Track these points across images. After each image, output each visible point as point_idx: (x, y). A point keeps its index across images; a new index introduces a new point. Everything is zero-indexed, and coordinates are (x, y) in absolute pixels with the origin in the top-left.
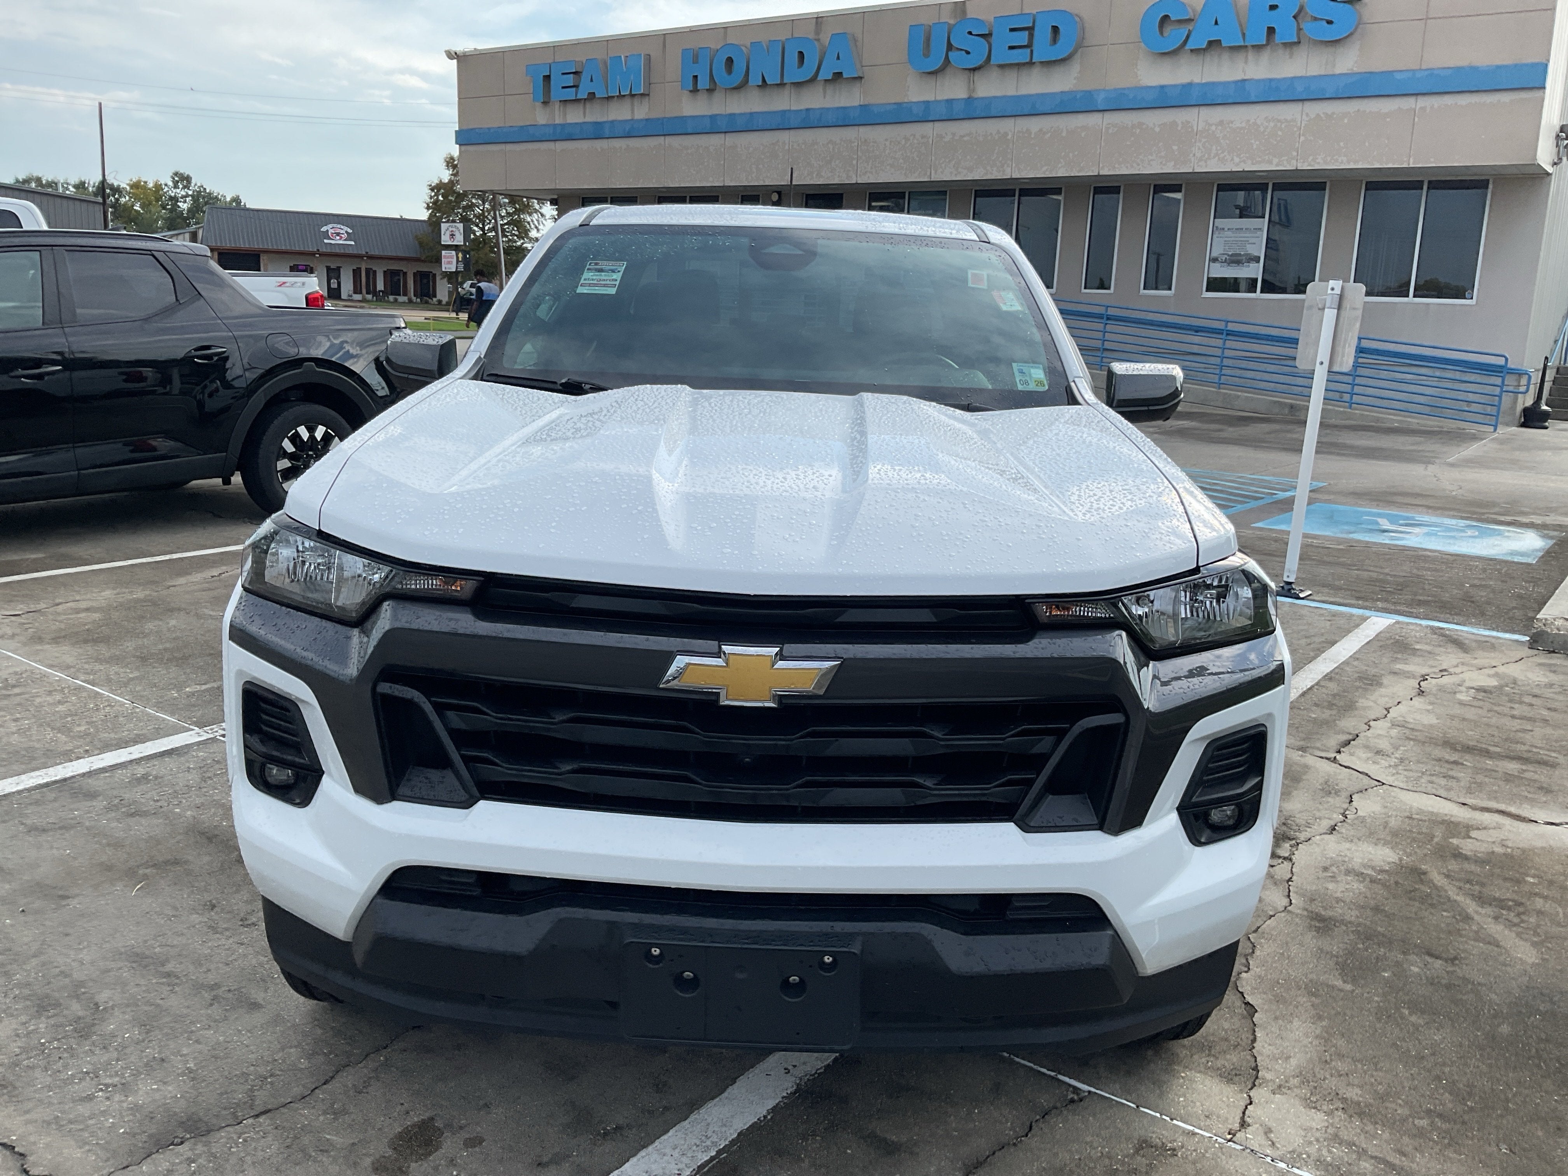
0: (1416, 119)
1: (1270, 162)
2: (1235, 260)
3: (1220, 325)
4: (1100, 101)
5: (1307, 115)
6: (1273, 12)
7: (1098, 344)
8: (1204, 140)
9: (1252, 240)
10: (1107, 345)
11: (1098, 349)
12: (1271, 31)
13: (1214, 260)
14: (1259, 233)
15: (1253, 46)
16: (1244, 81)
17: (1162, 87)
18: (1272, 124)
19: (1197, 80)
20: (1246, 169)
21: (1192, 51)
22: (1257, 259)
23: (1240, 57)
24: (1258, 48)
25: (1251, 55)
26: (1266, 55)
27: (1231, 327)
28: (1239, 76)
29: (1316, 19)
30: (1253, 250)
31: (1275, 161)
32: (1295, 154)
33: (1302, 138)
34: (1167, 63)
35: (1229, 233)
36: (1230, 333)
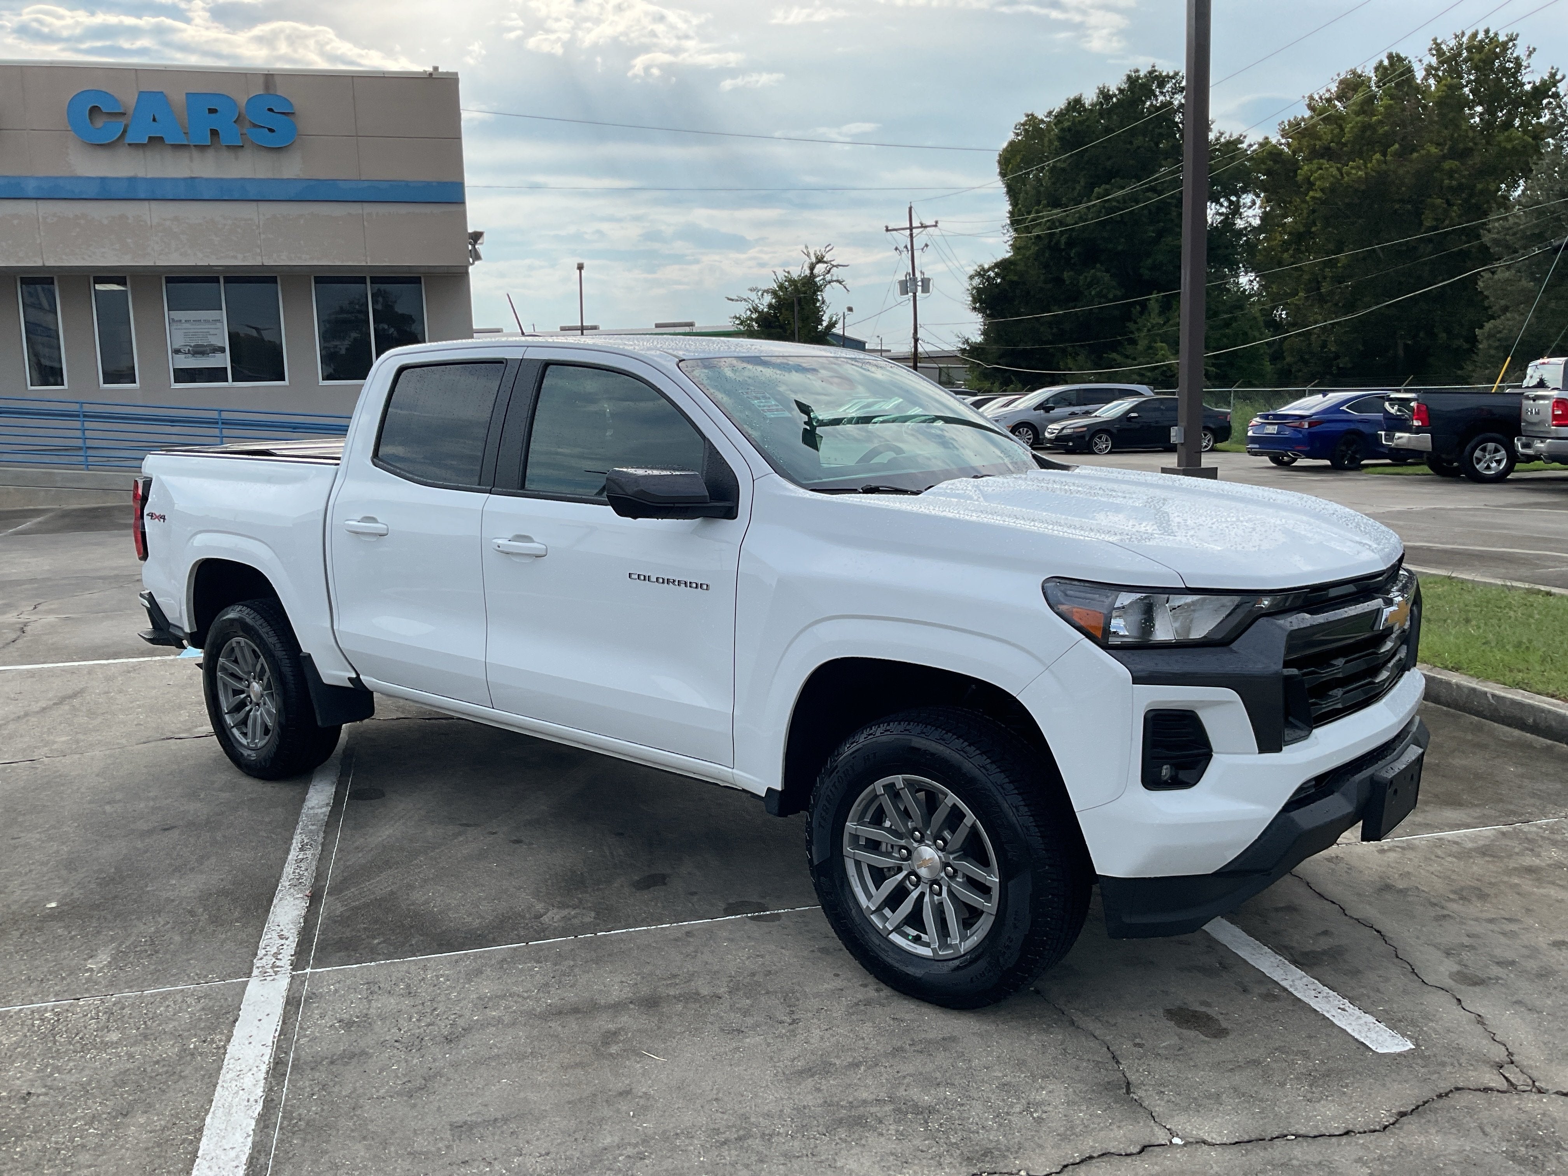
0: (365, 223)
1: (235, 257)
2: (199, 351)
3: (215, 415)
4: (30, 188)
5: (264, 215)
6: (213, 115)
7: (79, 443)
8: (160, 234)
9: (212, 332)
10: (89, 443)
11: (80, 448)
12: (214, 133)
13: (177, 351)
14: (219, 325)
15: (195, 146)
16: (192, 178)
17: (103, 179)
18: (230, 222)
19: (141, 174)
20: (211, 264)
21: (129, 145)
22: (223, 350)
23: (184, 155)
24: (202, 148)
25: (195, 153)
26: (210, 154)
27: (225, 415)
28: (186, 174)
29: (255, 126)
30: (216, 341)
31: (240, 256)
32: (258, 251)
33: (263, 236)
34: (102, 154)
35: (188, 325)
36: (227, 423)
